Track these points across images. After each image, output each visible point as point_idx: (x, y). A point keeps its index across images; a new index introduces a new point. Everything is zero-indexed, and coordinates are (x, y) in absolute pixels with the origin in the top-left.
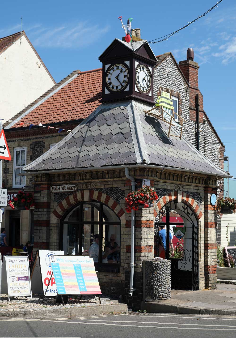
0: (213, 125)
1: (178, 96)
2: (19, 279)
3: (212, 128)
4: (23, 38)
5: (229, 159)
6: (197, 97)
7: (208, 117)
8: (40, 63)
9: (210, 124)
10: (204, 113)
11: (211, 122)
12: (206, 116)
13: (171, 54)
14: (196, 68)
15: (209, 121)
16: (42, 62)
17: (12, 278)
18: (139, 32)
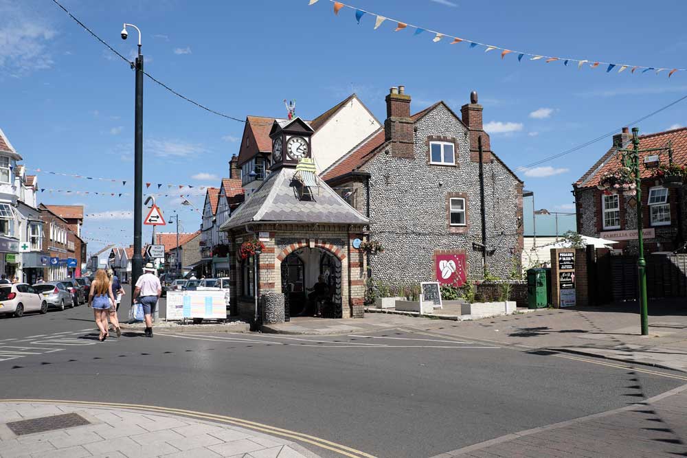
0: (505, 163)
1: (453, 141)
2: (177, 307)
3: (504, 166)
4: (354, 100)
5: (534, 194)
6: (480, 139)
7: (497, 155)
8: (372, 119)
9: (501, 163)
10: (492, 153)
11: (502, 160)
12: (494, 155)
13: (442, 102)
14: (479, 110)
15: (498, 159)
16: (375, 118)
17: (172, 306)
18: (402, 89)
